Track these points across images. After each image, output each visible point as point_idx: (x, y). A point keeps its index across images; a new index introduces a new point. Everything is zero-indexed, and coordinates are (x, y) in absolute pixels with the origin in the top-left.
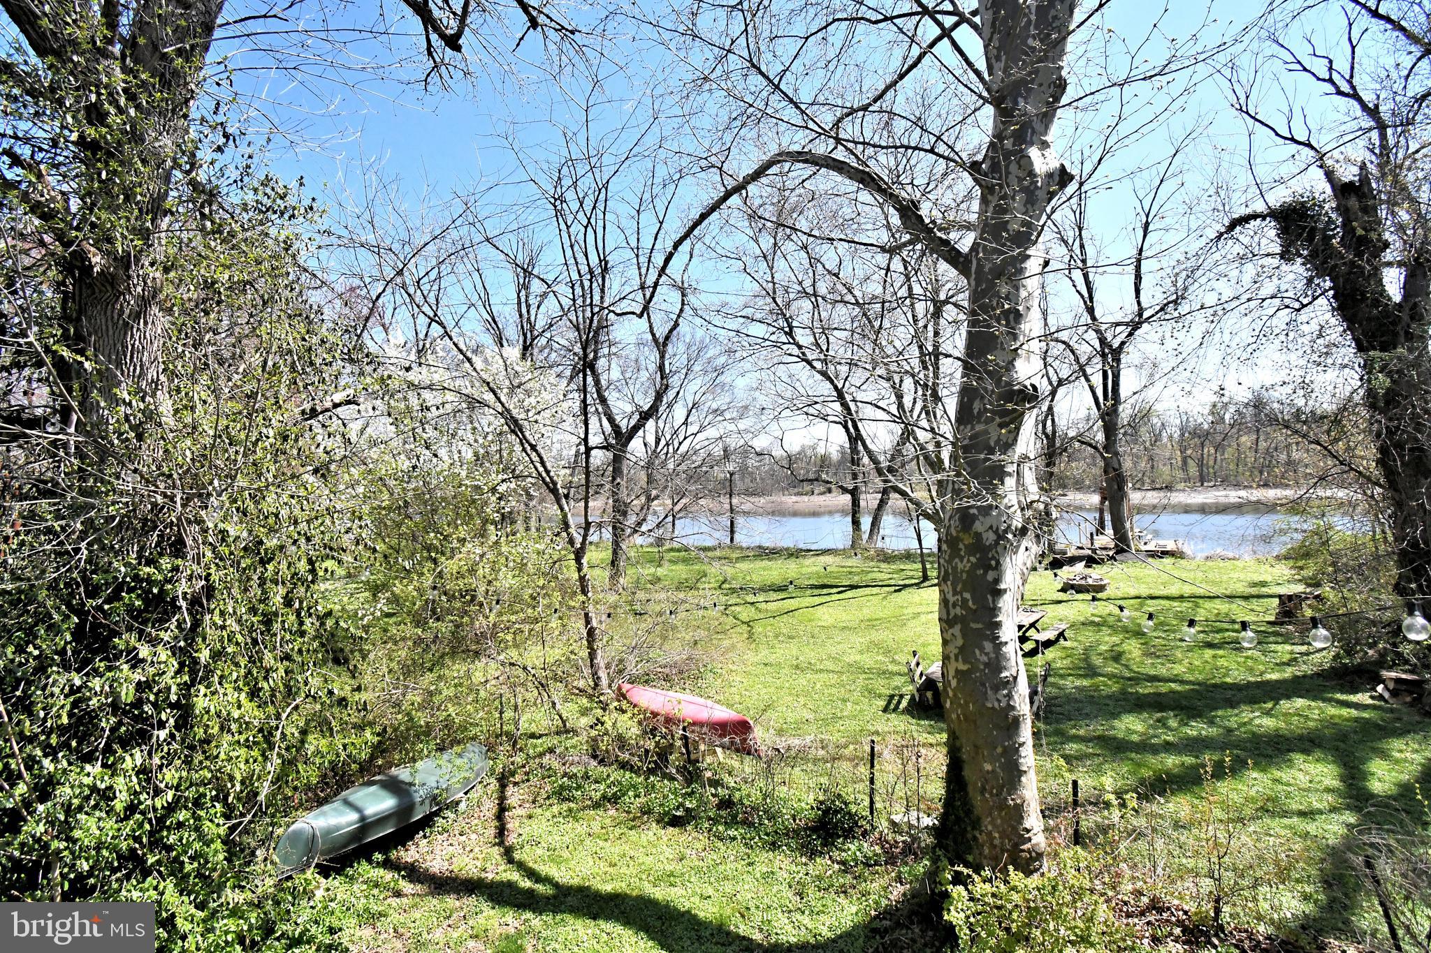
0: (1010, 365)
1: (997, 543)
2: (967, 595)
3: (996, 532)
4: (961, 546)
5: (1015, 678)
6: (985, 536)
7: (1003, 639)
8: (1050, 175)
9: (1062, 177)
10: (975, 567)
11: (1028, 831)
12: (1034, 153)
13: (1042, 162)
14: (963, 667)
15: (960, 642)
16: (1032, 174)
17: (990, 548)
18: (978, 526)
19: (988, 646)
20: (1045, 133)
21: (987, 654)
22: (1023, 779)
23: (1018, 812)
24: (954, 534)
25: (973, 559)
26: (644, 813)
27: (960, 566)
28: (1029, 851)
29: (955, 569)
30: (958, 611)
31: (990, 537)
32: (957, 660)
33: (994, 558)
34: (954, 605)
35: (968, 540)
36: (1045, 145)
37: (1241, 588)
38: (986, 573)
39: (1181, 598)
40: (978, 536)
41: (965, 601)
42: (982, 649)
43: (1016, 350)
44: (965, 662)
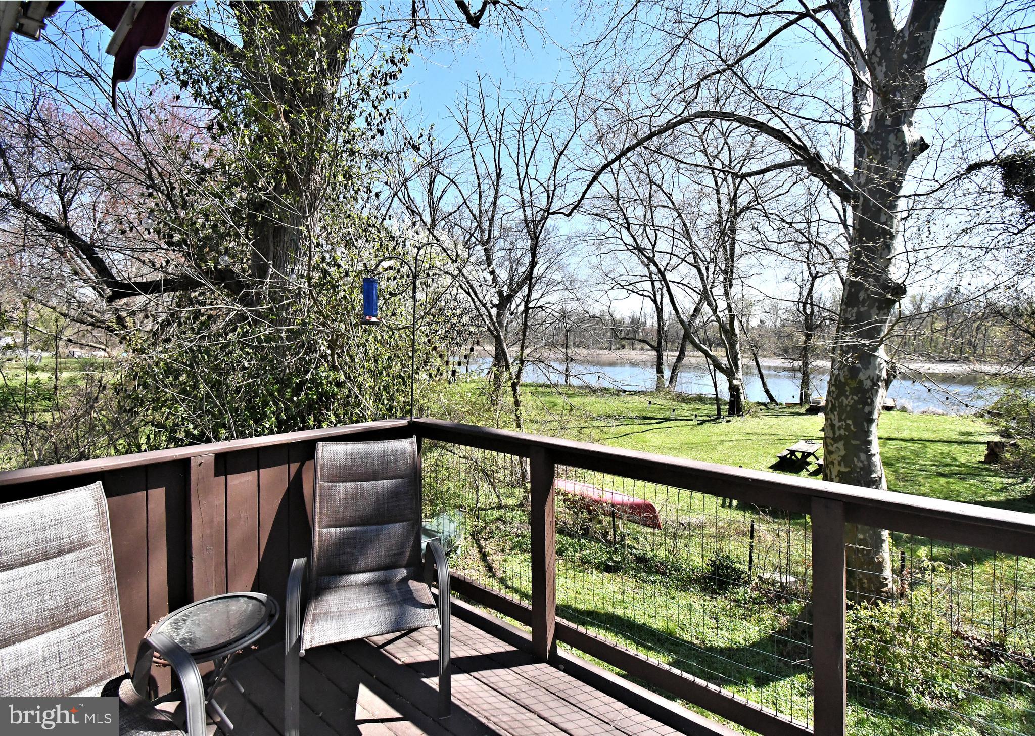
0: (885, 270)
1: (872, 387)
2: (849, 422)
3: (872, 380)
4: (847, 388)
5: (880, 478)
6: (865, 382)
7: (873, 452)
8: (914, 144)
9: (922, 146)
10: (856, 403)
11: (886, 579)
12: (905, 128)
13: (911, 135)
14: (843, 469)
15: (843, 453)
16: (904, 143)
17: (867, 391)
18: (861, 376)
19: (863, 456)
20: (911, 117)
21: (862, 462)
22: (883, 545)
23: (880, 567)
24: (843, 380)
25: (855, 398)
26: (584, 563)
27: (845, 402)
28: (886, 592)
29: (841, 404)
30: (842, 432)
31: (868, 384)
32: (840, 464)
33: (869, 398)
34: (840, 428)
35: (854, 384)
36: (910, 124)
37: (954, 436)
38: (864, 407)
39: (912, 440)
40: (861, 382)
41: (848, 425)
42: (859, 458)
43: (891, 259)
44: (846, 466)
